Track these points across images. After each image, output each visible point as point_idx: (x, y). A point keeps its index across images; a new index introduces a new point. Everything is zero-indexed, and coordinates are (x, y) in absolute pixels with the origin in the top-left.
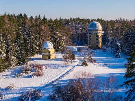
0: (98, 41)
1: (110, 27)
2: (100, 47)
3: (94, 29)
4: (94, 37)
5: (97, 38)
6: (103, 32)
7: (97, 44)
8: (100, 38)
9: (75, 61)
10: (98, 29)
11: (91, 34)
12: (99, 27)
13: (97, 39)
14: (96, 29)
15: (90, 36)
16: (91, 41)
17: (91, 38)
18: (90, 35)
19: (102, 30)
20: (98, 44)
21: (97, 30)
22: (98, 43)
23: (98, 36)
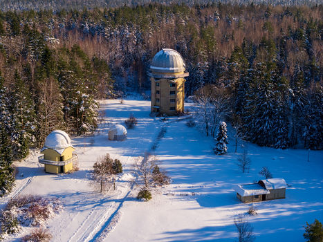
0: (176, 96)
1: (203, 53)
2: (179, 111)
3: (167, 69)
4: (165, 88)
5: (172, 89)
6: (187, 75)
7: (172, 104)
8: (181, 89)
9: (122, 181)
10: (175, 69)
11: (158, 81)
12: (178, 64)
13: (174, 93)
14: (171, 69)
15: (157, 85)
16: (158, 96)
17: (158, 88)
18: (156, 83)
19: (183, 69)
20: (176, 104)
21: (173, 72)
22: (174, 101)
23: (174, 85)
